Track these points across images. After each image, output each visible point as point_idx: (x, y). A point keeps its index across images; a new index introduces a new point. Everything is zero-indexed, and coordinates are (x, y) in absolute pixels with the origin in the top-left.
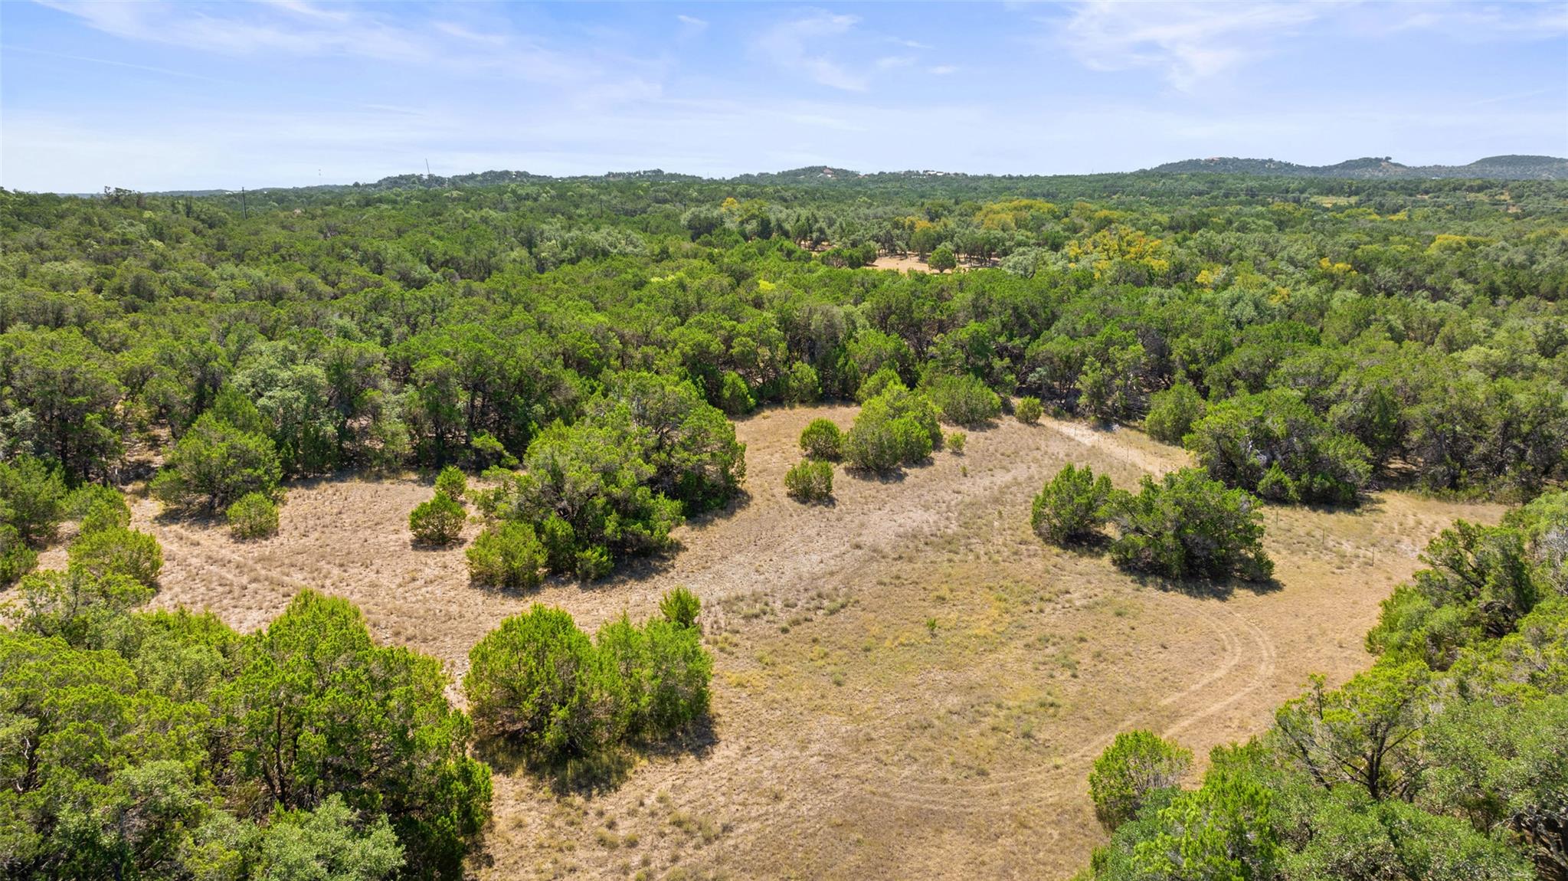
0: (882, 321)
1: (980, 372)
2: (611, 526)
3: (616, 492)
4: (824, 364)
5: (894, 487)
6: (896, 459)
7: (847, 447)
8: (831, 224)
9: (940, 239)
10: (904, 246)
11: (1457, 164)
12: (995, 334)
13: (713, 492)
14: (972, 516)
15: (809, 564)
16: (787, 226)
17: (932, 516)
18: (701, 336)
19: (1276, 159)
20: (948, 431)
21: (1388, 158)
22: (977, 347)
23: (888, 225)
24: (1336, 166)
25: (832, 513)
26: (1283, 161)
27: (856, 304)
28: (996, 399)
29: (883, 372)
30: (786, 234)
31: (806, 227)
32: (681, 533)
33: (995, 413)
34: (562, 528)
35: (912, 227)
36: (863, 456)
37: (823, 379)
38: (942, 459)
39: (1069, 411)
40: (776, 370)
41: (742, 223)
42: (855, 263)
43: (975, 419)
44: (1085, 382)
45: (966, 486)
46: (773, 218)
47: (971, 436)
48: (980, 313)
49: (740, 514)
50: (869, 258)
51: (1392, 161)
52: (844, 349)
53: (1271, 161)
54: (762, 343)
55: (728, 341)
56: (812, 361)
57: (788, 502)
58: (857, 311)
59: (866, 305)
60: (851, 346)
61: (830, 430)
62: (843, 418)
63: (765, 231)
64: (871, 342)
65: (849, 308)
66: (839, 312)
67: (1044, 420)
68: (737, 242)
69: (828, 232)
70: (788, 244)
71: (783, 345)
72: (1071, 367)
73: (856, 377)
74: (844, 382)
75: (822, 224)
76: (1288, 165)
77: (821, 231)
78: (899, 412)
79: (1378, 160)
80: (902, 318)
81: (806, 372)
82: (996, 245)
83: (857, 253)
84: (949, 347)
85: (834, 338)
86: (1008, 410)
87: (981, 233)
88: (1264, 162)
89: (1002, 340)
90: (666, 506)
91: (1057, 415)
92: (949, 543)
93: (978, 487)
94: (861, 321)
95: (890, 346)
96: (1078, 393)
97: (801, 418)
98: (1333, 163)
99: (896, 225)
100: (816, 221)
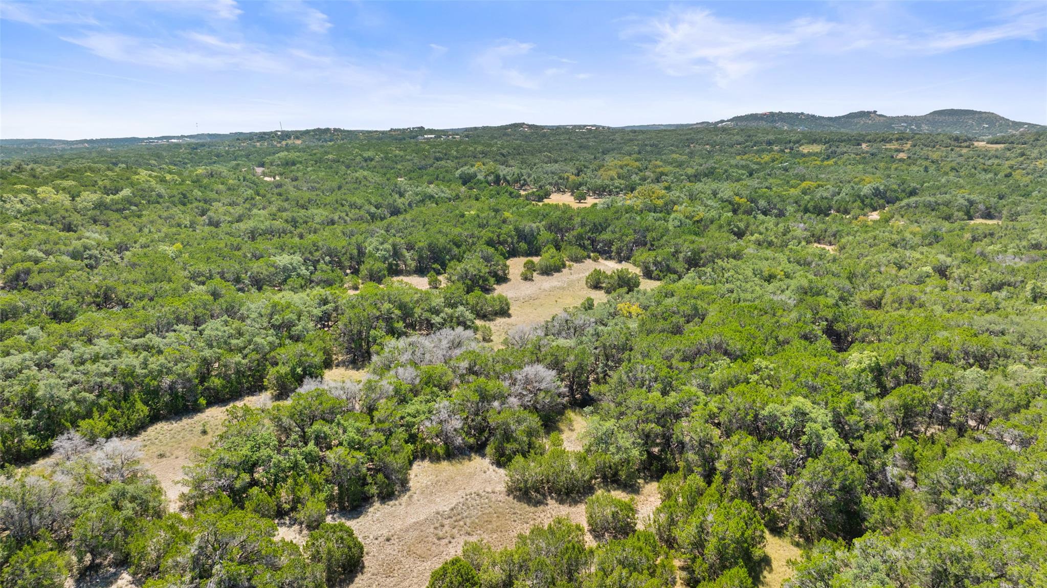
0: (549, 228)
1: (580, 245)
2: (481, 282)
3: (482, 274)
4: (529, 243)
5: (550, 277)
6: (551, 270)
7: (537, 267)
8: (529, 176)
9: (581, 184)
10: (563, 187)
11: (918, 115)
12: (586, 233)
13: (501, 278)
14: (571, 284)
15: (528, 292)
16: (508, 178)
17: (560, 284)
18: (491, 235)
19: (806, 112)
20: (567, 263)
21: (875, 112)
22: (580, 237)
23: (556, 177)
24: (843, 117)
25: (533, 283)
26: (810, 113)
27: (540, 222)
28: (586, 254)
29: (549, 246)
30: (508, 182)
31: (518, 179)
32: (495, 286)
33: (585, 258)
34: (470, 283)
35: (568, 178)
36: (542, 269)
37: (529, 248)
38: (565, 271)
39: (610, 258)
40: (514, 246)
41: (486, 176)
42: (540, 199)
43: (577, 260)
44: (614, 248)
45: (571, 277)
46: (501, 174)
47: (575, 265)
48: (583, 225)
49: (509, 283)
50: (547, 195)
51: (878, 113)
52: (536, 238)
53: (802, 114)
54: (509, 236)
55: (498, 236)
56: (526, 242)
57: (522, 281)
58: (540, 225)
59: (544, 223)
60: (538, 237)
61: (532, 262)
62: (536, 260)
63: (497, 181)
64: (545, 235)
65: (538, 224)
66: (534, 225)
67: (600, 260)
68: (485, 187)
69: (528, 180)
70: (510, 189)
71: (516, 237)
72: (611, 243)
73: (540, 248)
74: (536, 249)
75: (525, 177)
76: (813, 116)
77: (525, 180)
78: (553, 257)
79: (869, 113)
80: (556, 227)
81: (523, 246)
82: (606, 188)
83: (541, 193)
84: (571, 237)
85: (533, 235)
86: (590, 257)
87: (599, 182)
88: (798, 114)
89: (589, 234)
90: (492, 280)
91: (606, 259)
92: (563, 288)
93: (575, 277)
94: (542, 228)
95: (552, 237)
96: (612, 252)
97: (523, 260)
98: (841, 115)
99: (560, 178)
100: (523, 176)
